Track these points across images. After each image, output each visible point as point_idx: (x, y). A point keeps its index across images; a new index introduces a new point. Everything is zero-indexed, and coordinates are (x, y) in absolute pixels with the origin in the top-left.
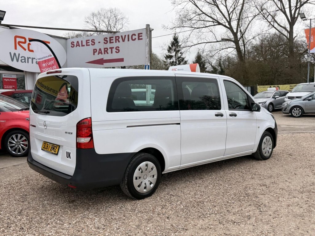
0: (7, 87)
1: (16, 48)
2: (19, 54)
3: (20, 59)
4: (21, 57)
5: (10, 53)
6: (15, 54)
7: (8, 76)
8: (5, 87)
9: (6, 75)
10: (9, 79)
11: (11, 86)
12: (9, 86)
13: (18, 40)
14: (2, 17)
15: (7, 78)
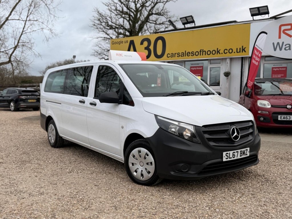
0: (275, 76)
1: (280, 37)
2: (283, 43)
3: (284, 47)
4: (285, 45)
5: (273, 44)
6: (278, 43)
7: (278, 65)
8: (273, 76)
9: (276, 64)
10: (279, 68)
11: (279, 75)
12: (278, 75)
13: (283, 28)
14: (267, 11)
15: (276, 68)
